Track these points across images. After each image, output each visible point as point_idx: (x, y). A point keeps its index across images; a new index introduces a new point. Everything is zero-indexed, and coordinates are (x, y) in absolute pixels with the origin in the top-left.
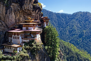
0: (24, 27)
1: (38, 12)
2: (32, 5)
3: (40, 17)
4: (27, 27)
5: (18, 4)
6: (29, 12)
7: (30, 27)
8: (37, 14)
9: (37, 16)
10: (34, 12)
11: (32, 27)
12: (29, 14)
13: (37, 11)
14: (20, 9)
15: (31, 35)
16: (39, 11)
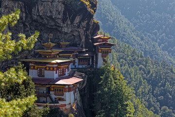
0: (34, 71)
1: (80, 22)
2: (60, 4)
3: (87, 37)
4: (41, 70)
5: (20, 3)
6: (53, 24)
7: (49, 69)
8: (78, 27)
9: (79, 32)
10: (69, 23)
11: (53, 70)
12: (54, 27)
13: (77, 19)
14: (26, 17)
15: (51, 92)
16: (82, 20)
